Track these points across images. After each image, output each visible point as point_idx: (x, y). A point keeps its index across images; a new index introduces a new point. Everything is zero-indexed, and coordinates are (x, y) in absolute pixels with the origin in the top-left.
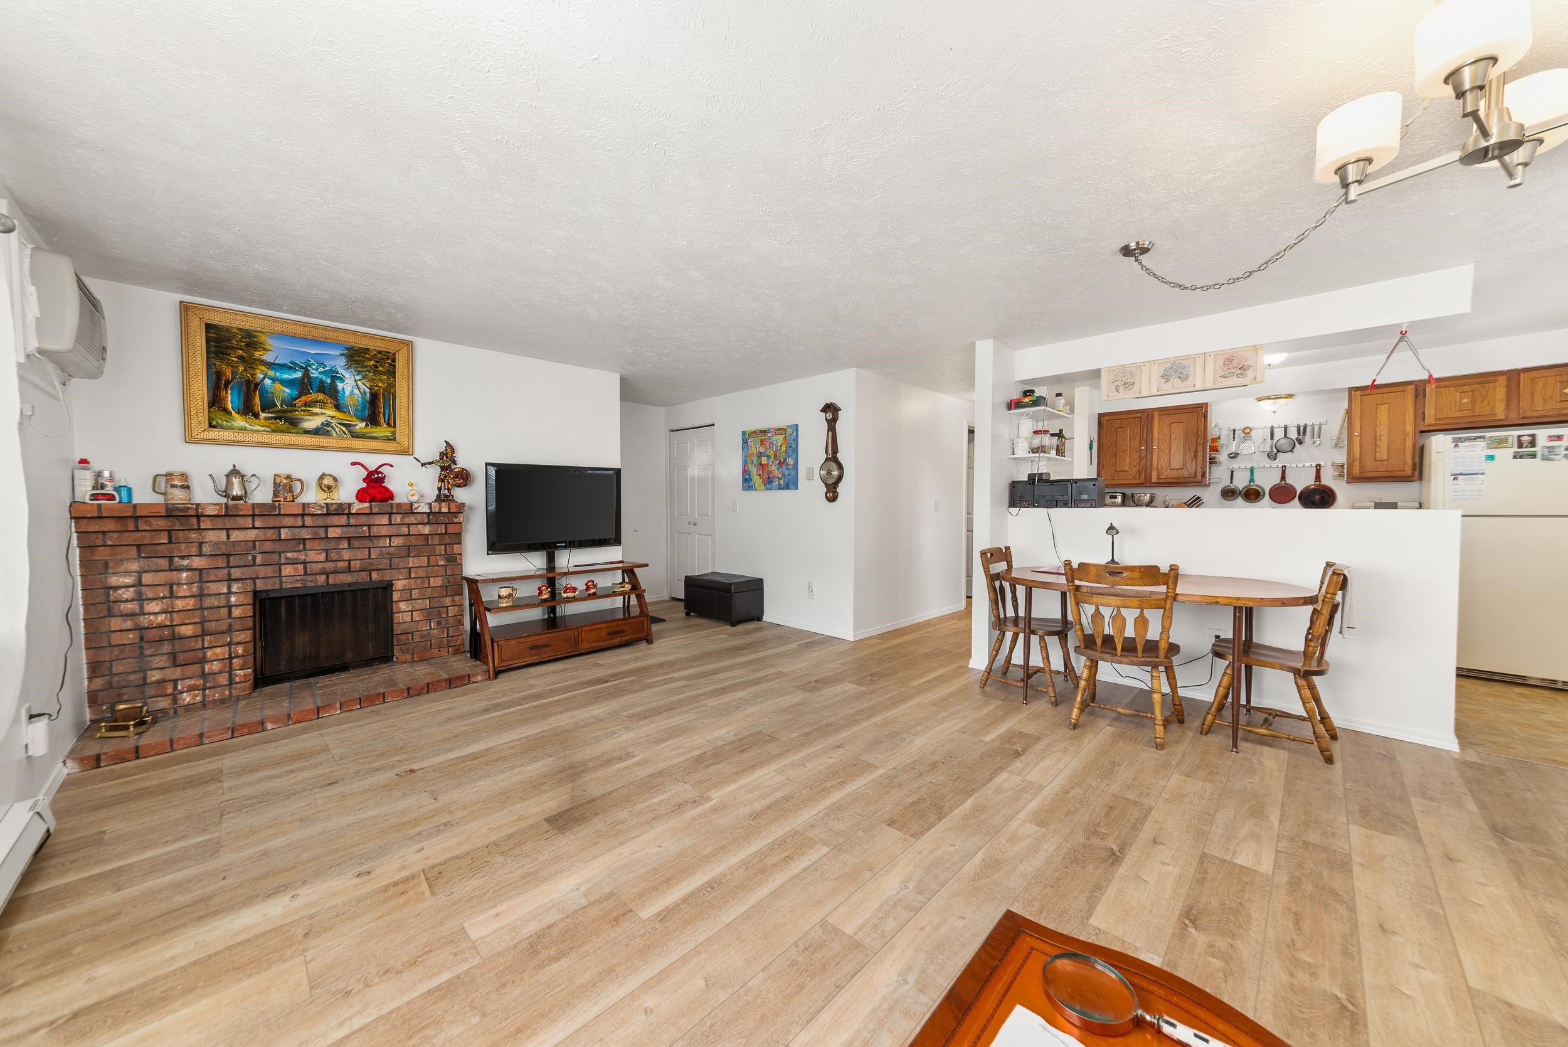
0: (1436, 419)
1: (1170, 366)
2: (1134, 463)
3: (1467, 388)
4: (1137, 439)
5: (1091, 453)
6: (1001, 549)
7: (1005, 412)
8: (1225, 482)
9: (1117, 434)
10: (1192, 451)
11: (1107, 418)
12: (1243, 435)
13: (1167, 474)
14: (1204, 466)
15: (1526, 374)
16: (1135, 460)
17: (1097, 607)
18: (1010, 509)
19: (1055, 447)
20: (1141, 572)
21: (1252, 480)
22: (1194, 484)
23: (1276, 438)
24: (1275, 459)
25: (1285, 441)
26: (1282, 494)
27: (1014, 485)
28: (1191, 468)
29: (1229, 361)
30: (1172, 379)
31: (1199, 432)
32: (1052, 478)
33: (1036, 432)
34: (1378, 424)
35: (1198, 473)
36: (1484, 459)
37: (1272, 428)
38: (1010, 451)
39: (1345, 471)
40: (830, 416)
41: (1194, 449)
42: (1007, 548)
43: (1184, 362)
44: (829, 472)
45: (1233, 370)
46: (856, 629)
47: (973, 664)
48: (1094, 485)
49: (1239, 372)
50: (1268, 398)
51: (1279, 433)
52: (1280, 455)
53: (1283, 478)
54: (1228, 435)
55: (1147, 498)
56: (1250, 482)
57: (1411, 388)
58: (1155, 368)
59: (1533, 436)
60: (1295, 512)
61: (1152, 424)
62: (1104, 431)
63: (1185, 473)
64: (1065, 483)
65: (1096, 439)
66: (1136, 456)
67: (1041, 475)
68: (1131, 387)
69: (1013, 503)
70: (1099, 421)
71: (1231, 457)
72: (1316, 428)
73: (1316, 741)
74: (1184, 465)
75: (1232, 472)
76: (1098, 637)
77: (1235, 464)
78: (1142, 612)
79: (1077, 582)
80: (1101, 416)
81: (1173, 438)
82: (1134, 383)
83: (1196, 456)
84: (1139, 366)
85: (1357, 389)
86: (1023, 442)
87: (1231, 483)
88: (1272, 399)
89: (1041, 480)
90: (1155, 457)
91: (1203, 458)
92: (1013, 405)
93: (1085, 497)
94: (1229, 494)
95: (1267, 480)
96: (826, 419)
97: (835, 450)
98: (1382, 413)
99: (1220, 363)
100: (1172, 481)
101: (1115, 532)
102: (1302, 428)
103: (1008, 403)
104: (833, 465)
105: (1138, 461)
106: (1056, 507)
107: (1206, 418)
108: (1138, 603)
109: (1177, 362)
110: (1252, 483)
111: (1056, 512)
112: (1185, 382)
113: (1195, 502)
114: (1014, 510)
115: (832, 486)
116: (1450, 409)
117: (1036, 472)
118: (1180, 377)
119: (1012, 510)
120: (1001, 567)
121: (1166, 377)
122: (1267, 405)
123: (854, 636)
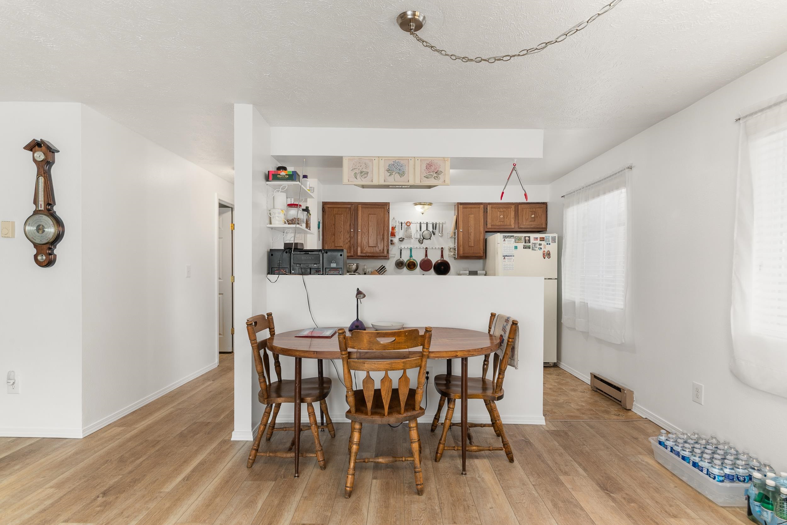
0: (492, 225)
1: (392, 163)
2: (347, 241)
3: (502, 210)
4: (349, 224)
5: (319, 232)
6: (263, 316)
7: (263, 182)
8: (397, 257)
9: (335, 219)
10: (381, 234)
11: (329, 206)
12: (406, 226)
13: (367, 250)
14: (388, 246)
15: (521, 205)
16: (347, 239)
17: (368, 372)
18: (269, 275)
19: (305, 221)
20: (406, 336)
21: (411, 256)
22: (382, 258)
23: (423, 230)
24: (422, 243)
25: (426, 232)
26: (426, 265)
27: (272, 253)
28: (380, 247)
29: (429, 166)
30: (394, 173)
31: (385, 222)
32: (305, 248)
33: (290, 205)
34: (470, 225)
35: (385, 250)
36: (514, 248)
37: (420, 223)
38: (268, 221)
39: (456, 251)
40: (40, 156)
41: (382, 233)
42: (270, 315)
43: (402, 162)
44: (40, 229)
45: (431, 173)
46: (86, 420)
47: (236, 436)
48: (341, 255)
49: (435, 175)
50: (420, 204)
51: (424, 227)
52: (424, 240)
53: (426, 255)
54: (399, 226)
55: (354, 267)
56: (410, 257)
57: (482, 206)
58: (382, 162)
59: (529, 237)
60: (432, 277)
61: (357, 213)
62: (327, 215)
63: (377, 250)
64: (317, 253)
65: (321, 222)
66: (348, 236)
67: (296, 244)
68: (365, 176)
69: (271, 270)
70: (323, 208)
71: (401, 241)
72: (441, 225)
73: (504, 447)
74: (377, 244)
75: (401, 250)
76: (369, 401)
77: (403, 245)
78: (405, 372)
79: (349, 350)
80: (324, 204)
81: (370, 225)
82: (368, 173)
83: (383, 238)
84: (371, 159)
85: (461, 204)
86: (279, 213)
87: (401, 257)
88: (422, 204)
89: (296, 249)
90: (359, 238)
91: (387, 240)
92: (270, 177)
93: (333, 265)
94: (400, 264)
95: (418, 257)
96: (34, 160)
97: (50, 202)
98: (471, 220)
99: (424, 167)
100: (370, 255)
101: (362, 296)
102: (434, 225)
103: (265, 175)
104: (46, 220)
105: (349, 240)
106: (310, 274)
107: (389, 213)
108: (402, 364)
109: (397, 161)
110: (411, 258)
111: (309, 278)
112: (403, 178)
113: (381, 271)
114: (273, 277)
115: (45, 247)
116: (496, 220)
117: (293, 242)
118: (399, 173)
119: (270, 276)
120: (264, 335)
121: (390, 171)
122: (419, 208)
123: (83, 431)
